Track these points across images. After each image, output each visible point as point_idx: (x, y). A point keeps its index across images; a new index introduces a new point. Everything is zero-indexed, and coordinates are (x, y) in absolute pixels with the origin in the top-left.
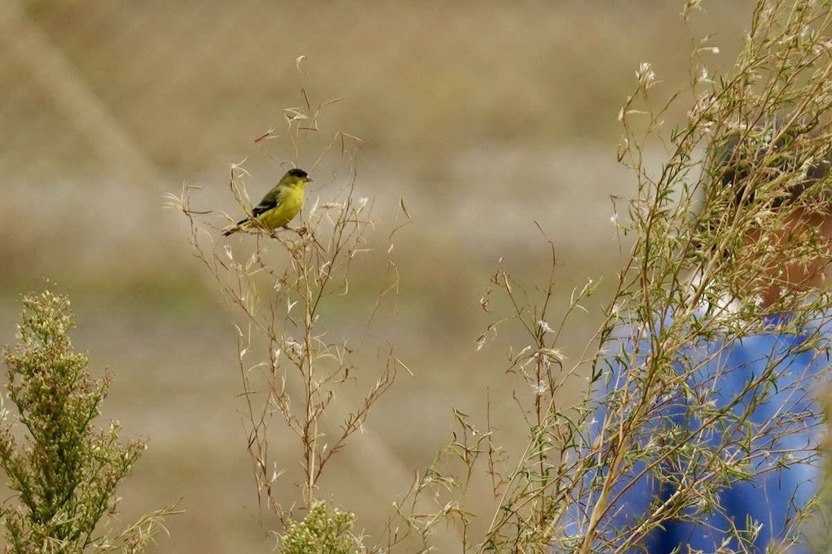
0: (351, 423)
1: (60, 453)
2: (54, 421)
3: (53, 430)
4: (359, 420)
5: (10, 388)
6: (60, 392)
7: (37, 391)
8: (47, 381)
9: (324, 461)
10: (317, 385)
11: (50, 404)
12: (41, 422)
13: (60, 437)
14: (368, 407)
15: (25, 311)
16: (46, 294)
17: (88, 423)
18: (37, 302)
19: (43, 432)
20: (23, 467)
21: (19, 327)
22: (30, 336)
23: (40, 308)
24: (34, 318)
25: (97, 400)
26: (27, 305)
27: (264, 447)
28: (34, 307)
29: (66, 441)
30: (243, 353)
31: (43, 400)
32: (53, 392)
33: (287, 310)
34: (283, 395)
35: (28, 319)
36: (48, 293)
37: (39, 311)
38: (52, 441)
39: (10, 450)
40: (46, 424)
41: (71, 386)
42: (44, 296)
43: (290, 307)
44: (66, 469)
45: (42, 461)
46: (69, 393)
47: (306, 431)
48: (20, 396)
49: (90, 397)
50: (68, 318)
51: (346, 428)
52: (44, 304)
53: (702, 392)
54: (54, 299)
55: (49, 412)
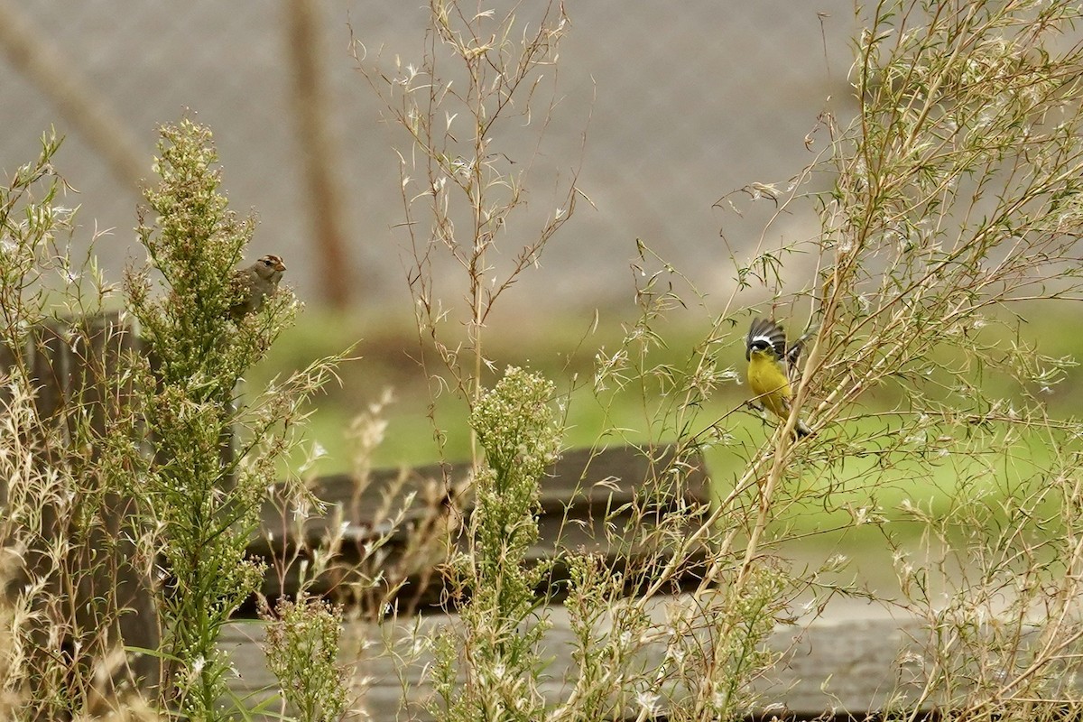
0: (525, 258)
1: (198, 301)
2: (192, 267)
3: (191, 278)
4: (533, 254)
5: (141, 231)
6: (198, 235)
7: (173, 234)
8: (184, 222)
9: (494, 298)
10: (488, 216)
11: (187, 247)
12: (177, 270)
13: (198, 283)
14: (544, 241)
15: (161, 141)
16: (185, 123)
17: (231, 268)
18: (176, 133)
19: (180, 280)
20: (157, 316)
21: (156, 159)
22: (168, 169)
23: (179, 139)
24: (173, 149)
25: (240, 244)
26: (165, 135)
27: (428, 284)
28: (172, 138)
29: (206, 288)
30: (405, 182)
31: (179, 244)
32: (191, 235)
33: (446, 125)
34: (446, 219)
35: (166, 151)
36: (188, 122)
37: (177, 141)
38: (189, 289)
39: (144, 296)
40: (182, 271)
41: (210, 229)
42: (183, 125)
43: (449, 122)
44: (205, 318)
45: (178, 311)
46: (208, 236)
47: (473, 265)
48: (151, 239)
49: (233, 241)
50: (209, 150)
51: (520, 263)
52: (182, 134)
53: (926, 233)
54: (194, 129)
55: (186, 257)
